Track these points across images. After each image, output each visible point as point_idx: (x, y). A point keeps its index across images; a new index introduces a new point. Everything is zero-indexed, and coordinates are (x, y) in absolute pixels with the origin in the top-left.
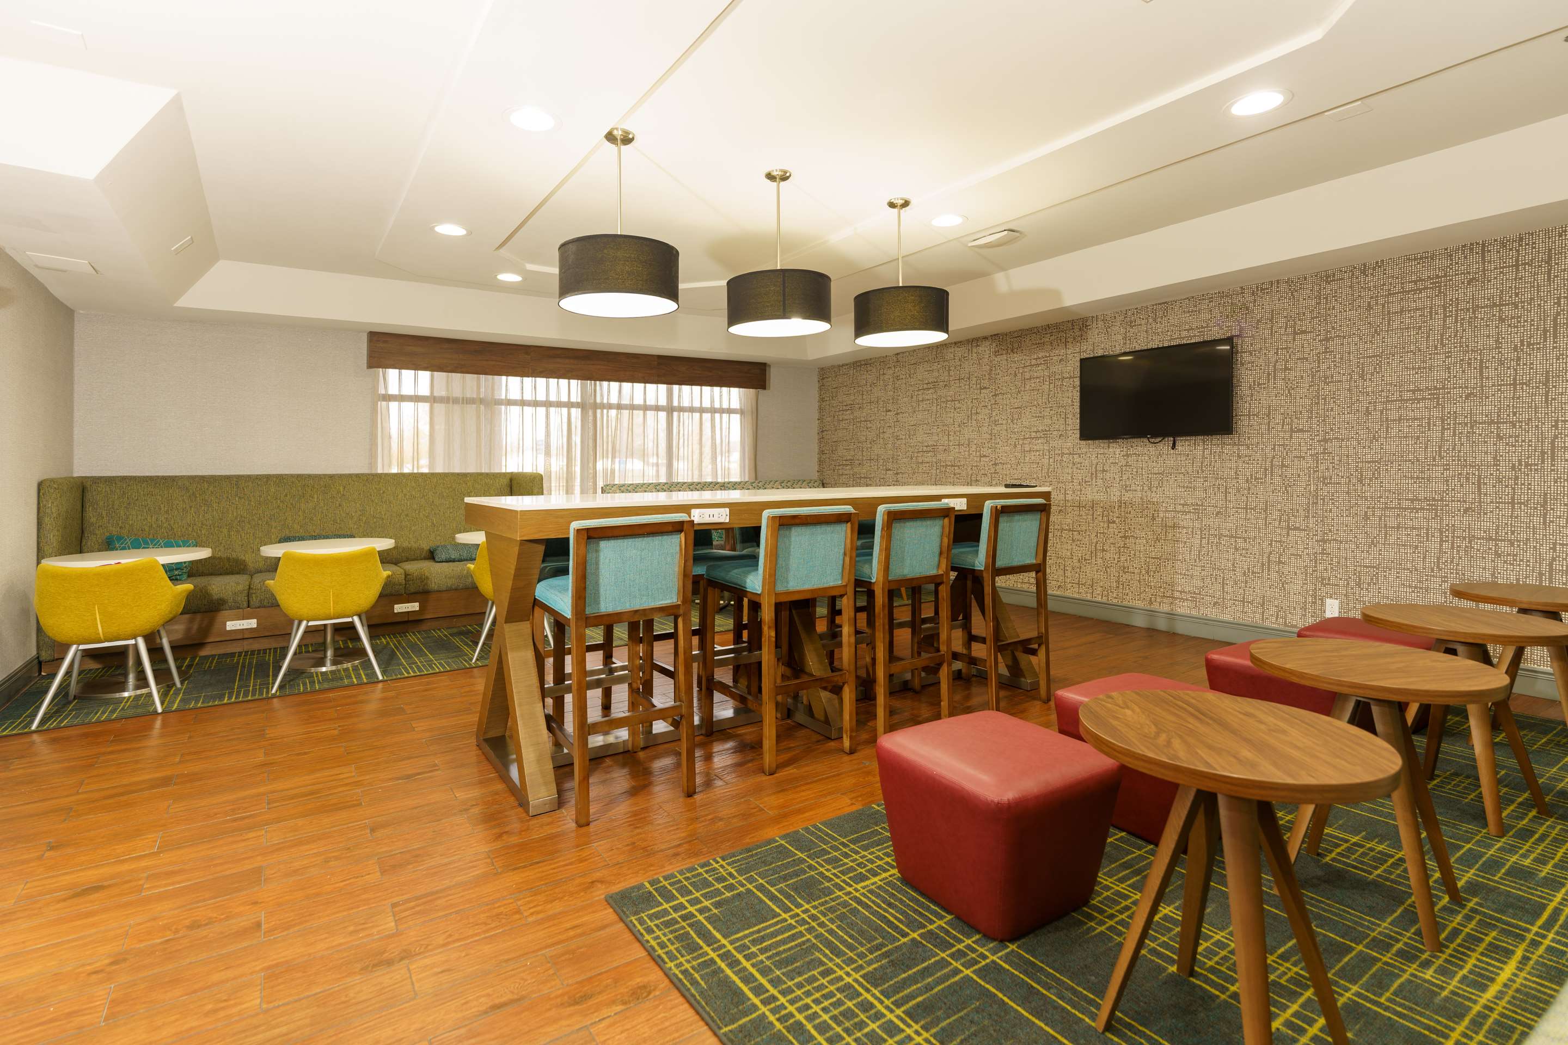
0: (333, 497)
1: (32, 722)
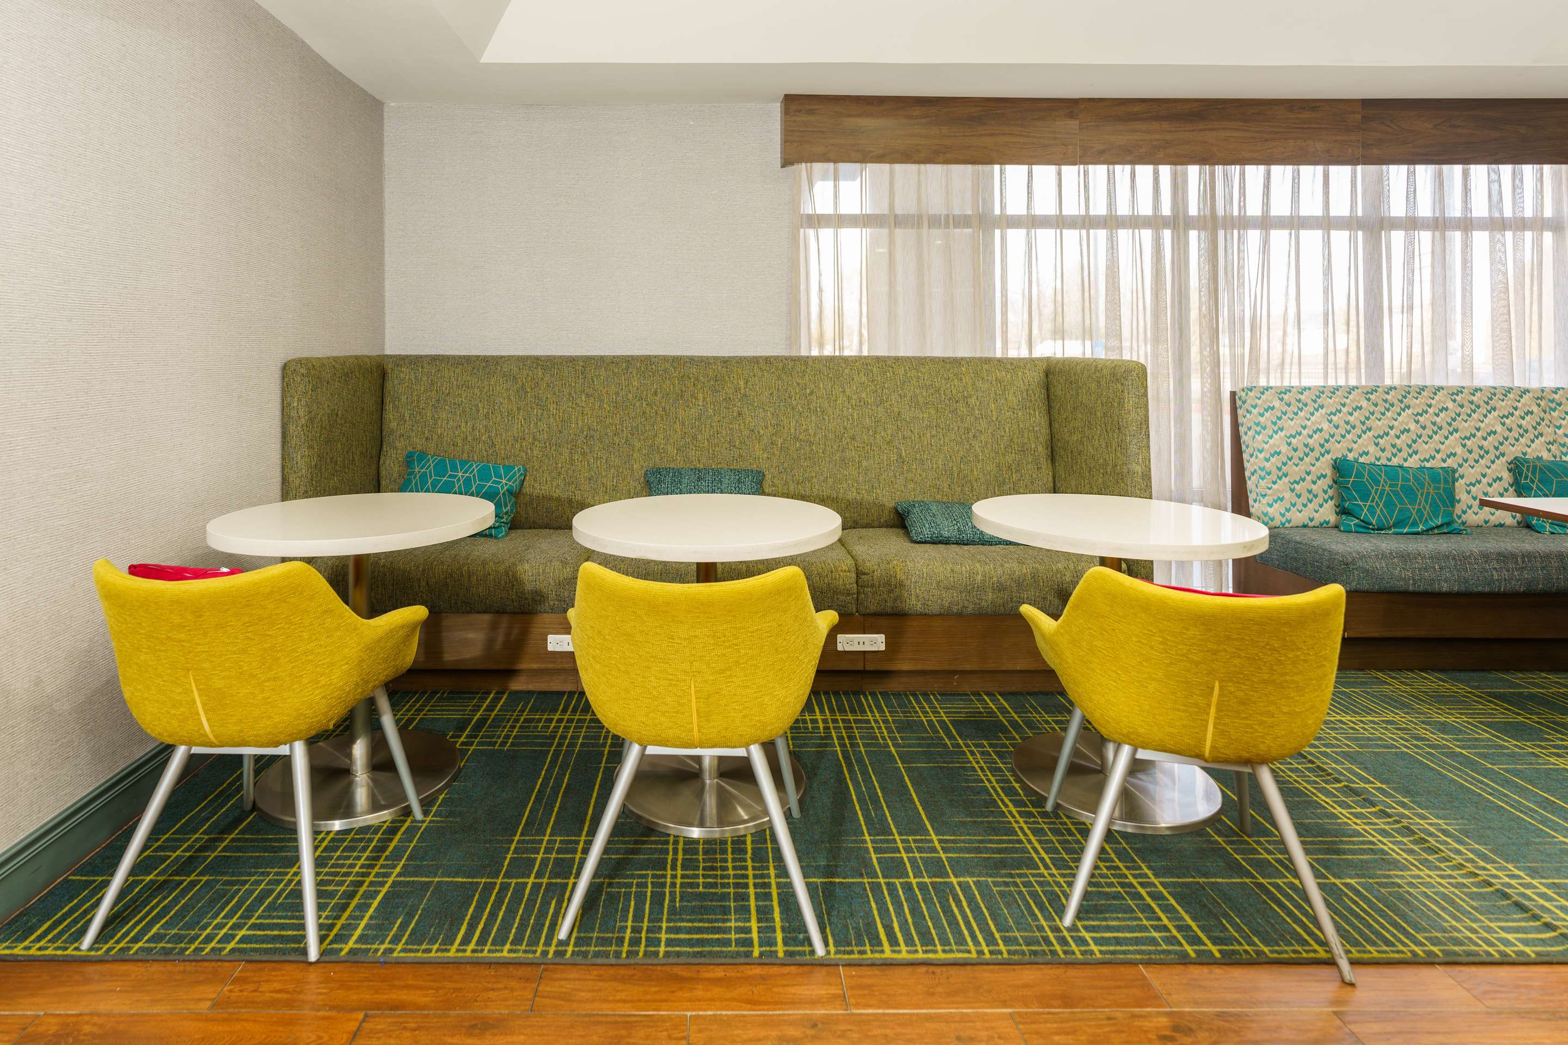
0: (727, 400)
1: (83, 932)
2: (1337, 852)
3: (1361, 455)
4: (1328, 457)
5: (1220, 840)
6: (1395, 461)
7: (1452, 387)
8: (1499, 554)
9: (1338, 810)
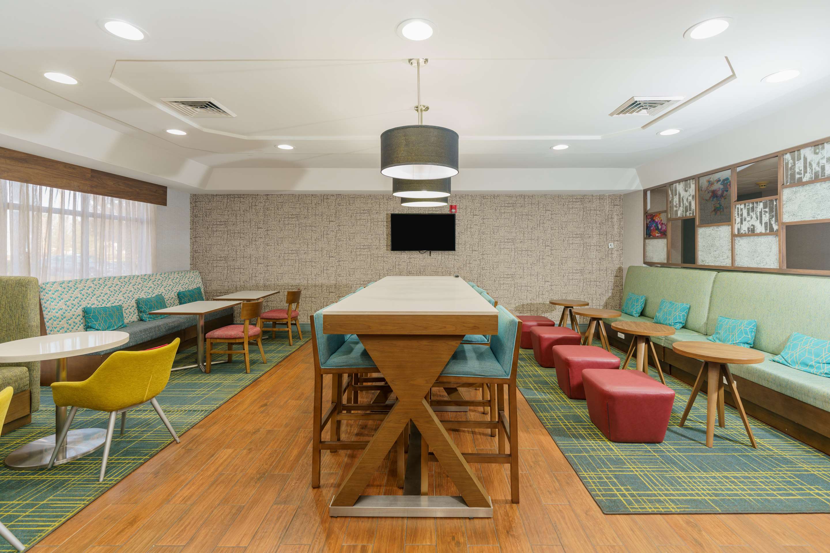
2: (150, 424)
3: (92, 305)
4: (81, 307)
5: (118, 439)
6: (103, 305)
7: (92, 278)
8: (144, 330)
9: (139, 416)
